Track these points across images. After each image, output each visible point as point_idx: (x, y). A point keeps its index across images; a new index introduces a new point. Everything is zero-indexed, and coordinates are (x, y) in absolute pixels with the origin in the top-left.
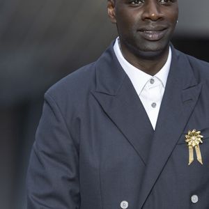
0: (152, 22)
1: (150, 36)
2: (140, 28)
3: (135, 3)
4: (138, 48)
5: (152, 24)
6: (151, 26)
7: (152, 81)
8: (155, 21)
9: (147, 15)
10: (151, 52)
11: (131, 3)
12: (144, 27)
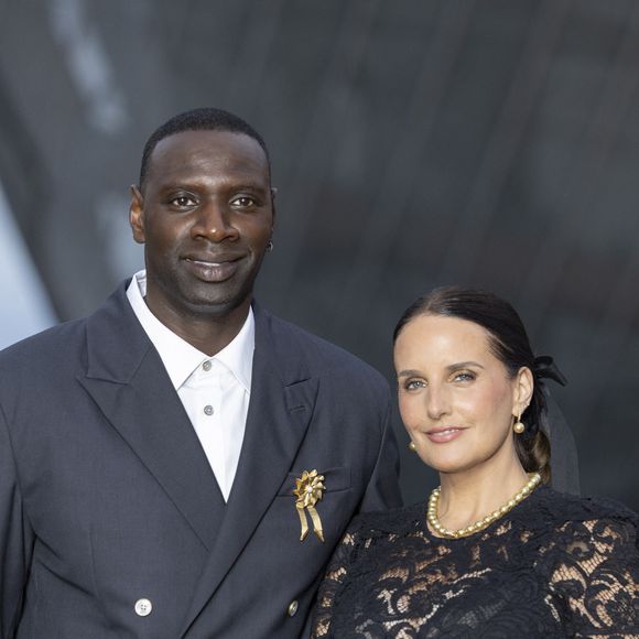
0: (210, 244)
1: (206, 272)
2: (187, 253)
3: (180, 203)
4: (183, 296)
5: (212, 250)
6: (209, 252)
7: (206, 366)
8: (216, 243)
9: (201, 231)
10: (208, 307)
11: (171, 202)
12: (193, 252)
